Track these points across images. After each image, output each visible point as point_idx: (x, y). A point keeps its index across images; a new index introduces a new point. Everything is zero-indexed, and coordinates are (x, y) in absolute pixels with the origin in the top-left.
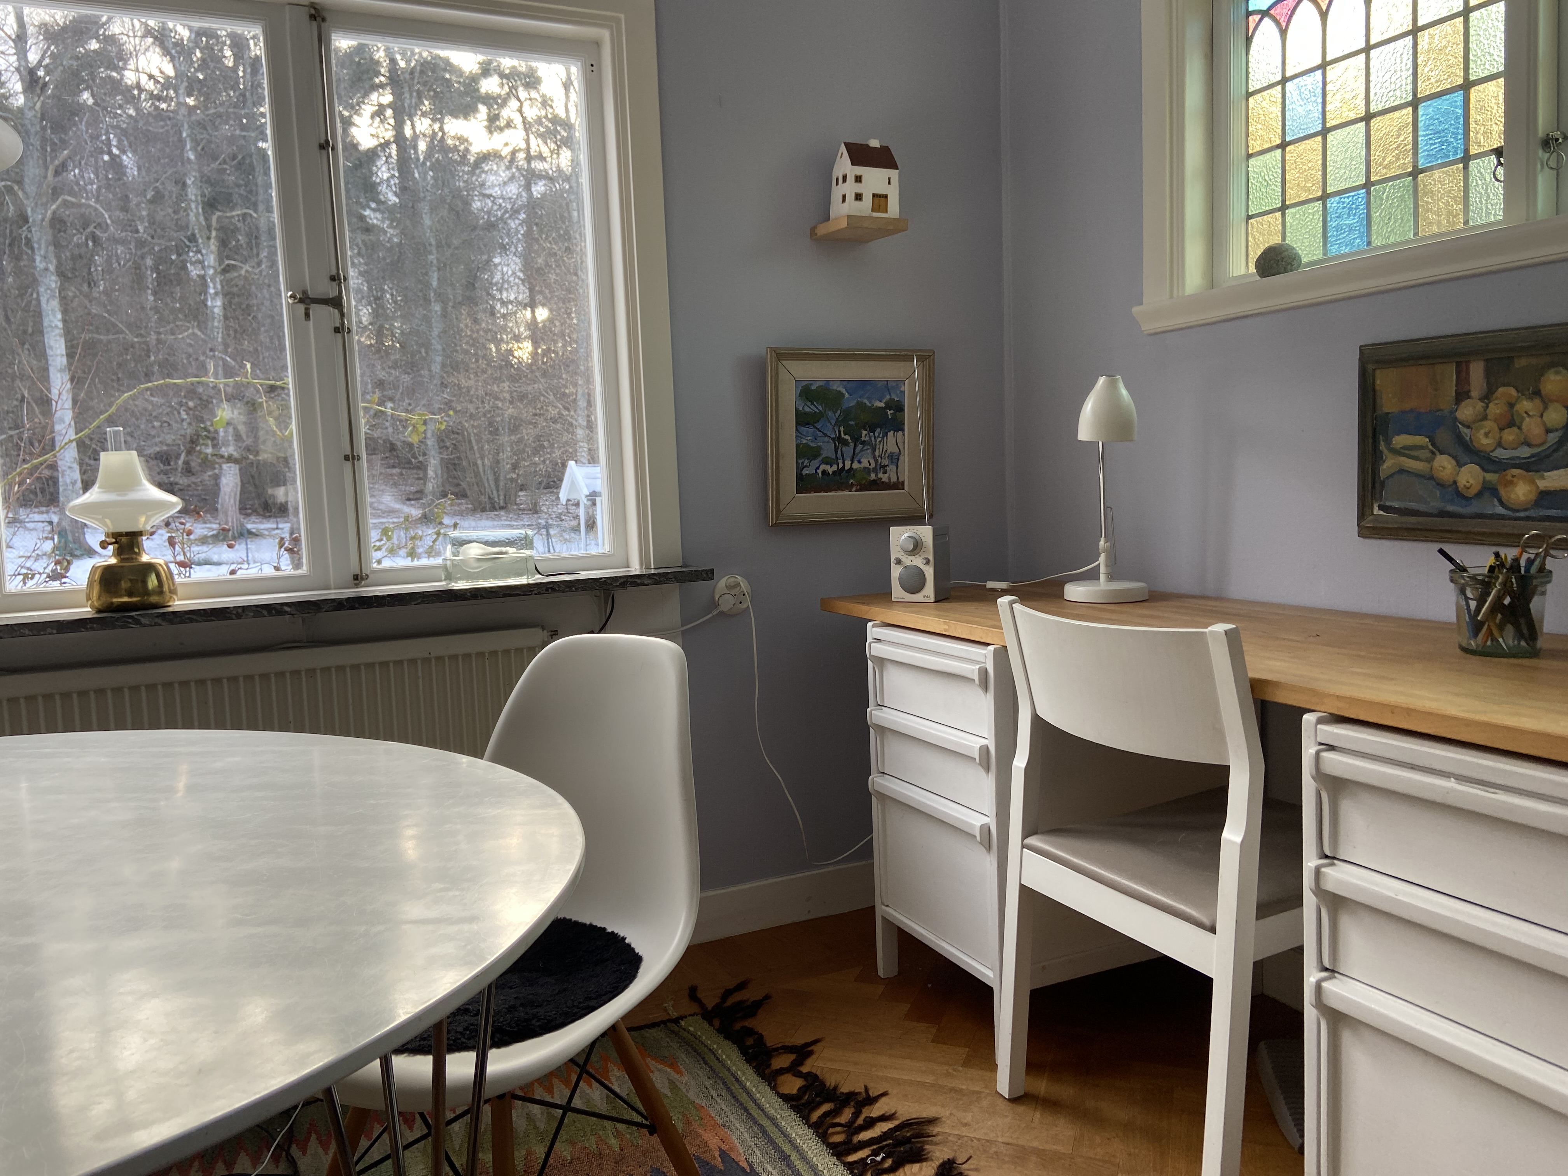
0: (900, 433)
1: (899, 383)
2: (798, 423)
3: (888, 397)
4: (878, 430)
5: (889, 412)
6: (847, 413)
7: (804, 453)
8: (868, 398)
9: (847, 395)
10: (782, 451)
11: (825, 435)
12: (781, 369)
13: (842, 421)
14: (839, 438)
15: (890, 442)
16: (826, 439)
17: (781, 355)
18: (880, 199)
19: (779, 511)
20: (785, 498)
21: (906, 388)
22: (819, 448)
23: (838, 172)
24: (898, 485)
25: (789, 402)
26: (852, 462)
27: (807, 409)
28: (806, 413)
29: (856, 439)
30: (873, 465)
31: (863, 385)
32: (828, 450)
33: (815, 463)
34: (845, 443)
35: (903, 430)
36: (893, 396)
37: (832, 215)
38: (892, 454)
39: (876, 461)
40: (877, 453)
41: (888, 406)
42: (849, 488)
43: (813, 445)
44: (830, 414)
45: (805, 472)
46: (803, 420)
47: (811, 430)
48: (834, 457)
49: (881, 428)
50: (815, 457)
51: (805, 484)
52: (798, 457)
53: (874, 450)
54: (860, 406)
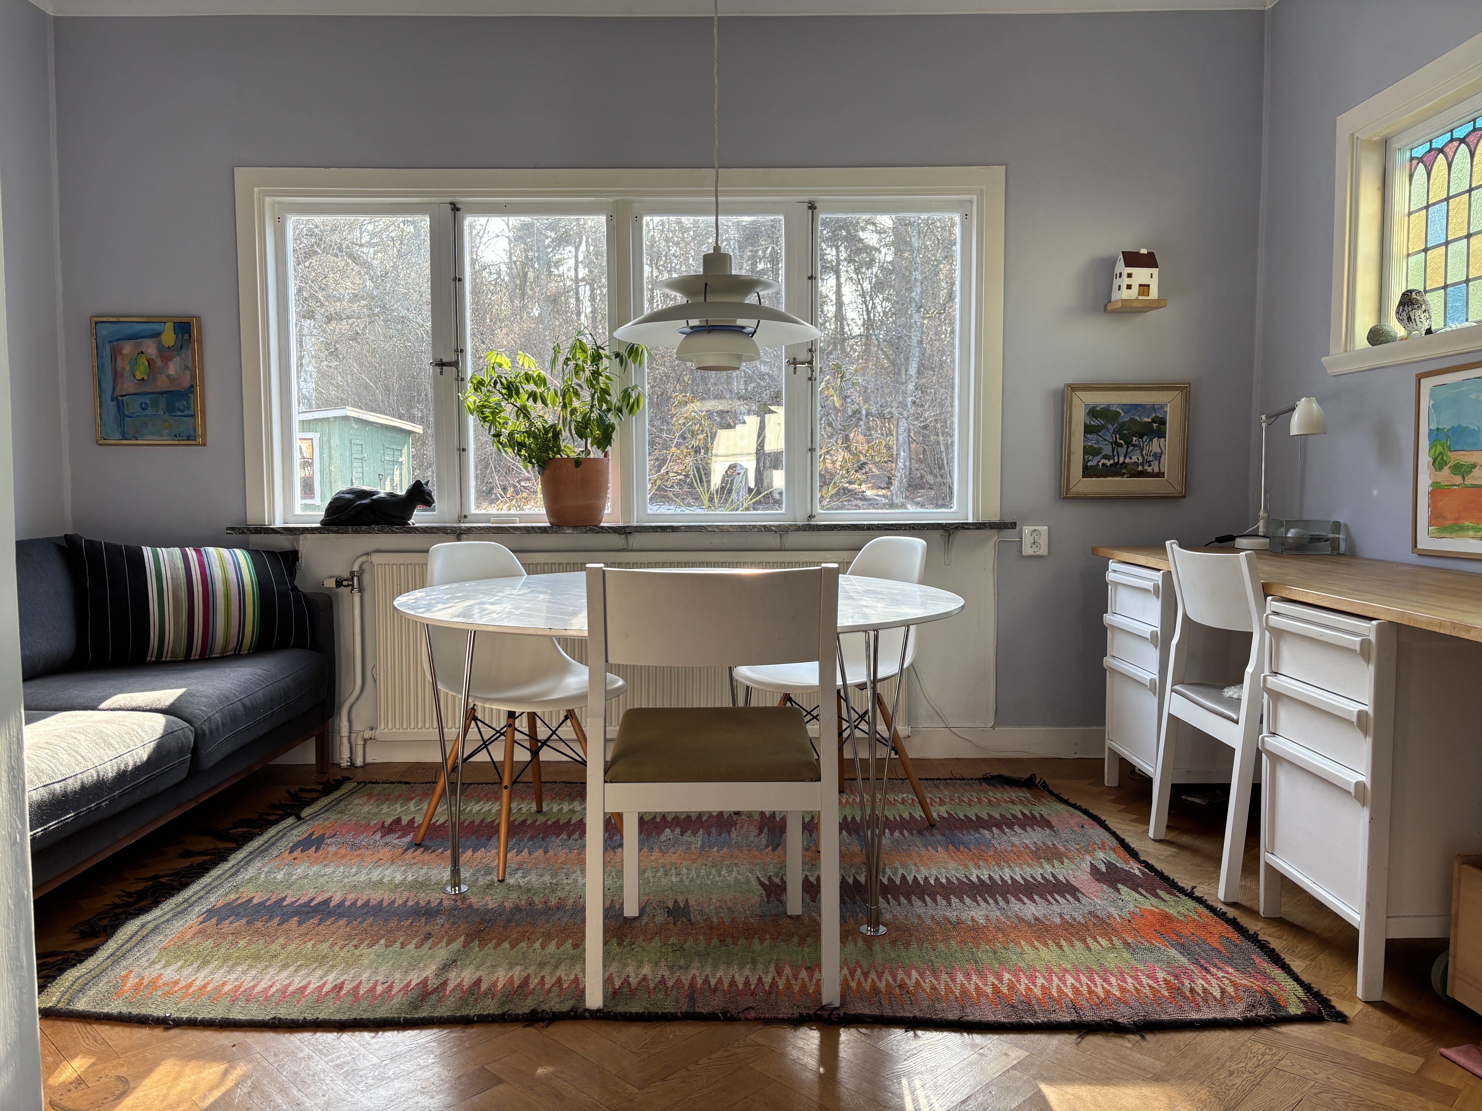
0: (1163, 439)
1: (1162, 406)
2: (1085, 432)
3: (1154, 415)
4: (1146, 437)
5: (1154, 425)
6: (1122, 426)
7: (1088, 451)
8: (1139, 416)
9: (1123, 414)
10: (1072, 450)
11: (1106, 440)
12: (1074, 397)
13: (1119, 431)
14: (1116, 443)
15: (1155, 445)
16: (1106, 443)
17: (1074, 388)
18: (1144, 288)
19: (1068, 489)
20: (1073, 481)
21: (1168, 409)
22: (1101, 448)
23: (1117, 271)
24: (1160, 475)
25: (1079, 418)
26: (1125, 458)
27: (1093, 423)
28: (1092, 426)
29: (1129, 443)
30: (1141, 460)
31: (1135, 407)
32: (1107, 450)
33: (1098, 458)
34: (1120, 445)
35: (1165, 437)
36: (1158, 414)
37: (1113, 299)
38: (1155, 454)
39: (1143, 458)
40: (1144, 452)
41: (1154, 421)
42: (1122, 475)
43: (1095, 446)
44: (1109, 426)
45: (1089, 464)
46: (1088, 430)
47: (1095, 436)
48: (1111, 454)
49: (1148, 436)
50: (1097, 455)
51: (1088, 472)
52: (1085, 453)
53: (1142, 450)
54: (1132, 421)
